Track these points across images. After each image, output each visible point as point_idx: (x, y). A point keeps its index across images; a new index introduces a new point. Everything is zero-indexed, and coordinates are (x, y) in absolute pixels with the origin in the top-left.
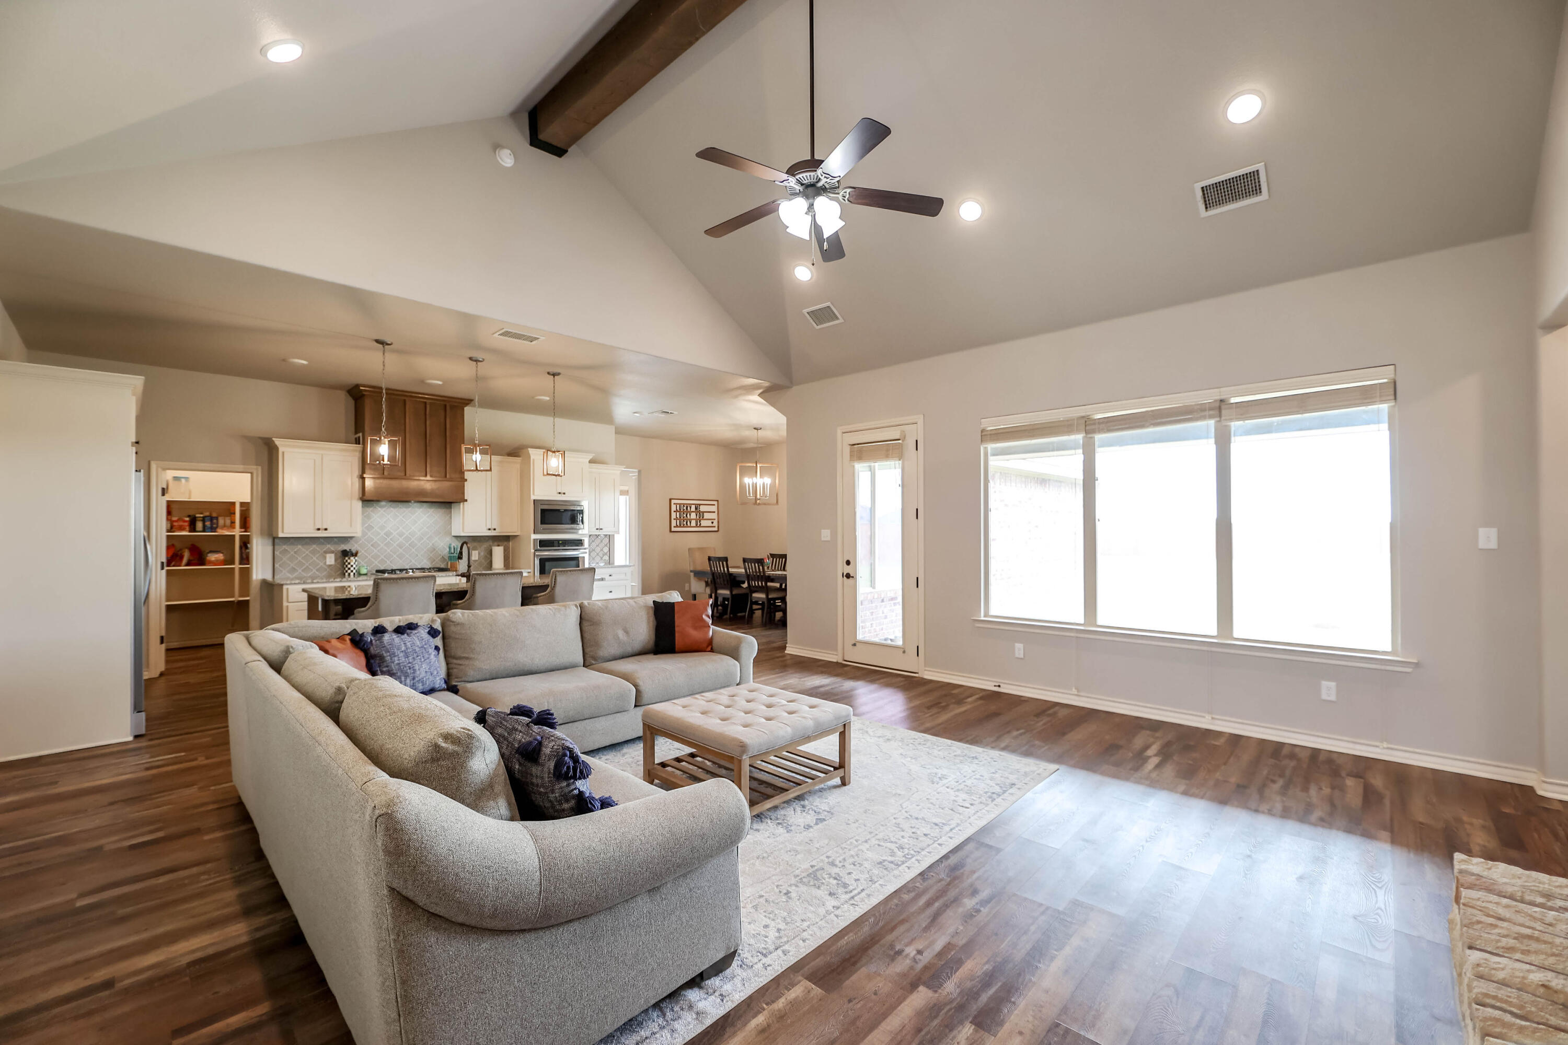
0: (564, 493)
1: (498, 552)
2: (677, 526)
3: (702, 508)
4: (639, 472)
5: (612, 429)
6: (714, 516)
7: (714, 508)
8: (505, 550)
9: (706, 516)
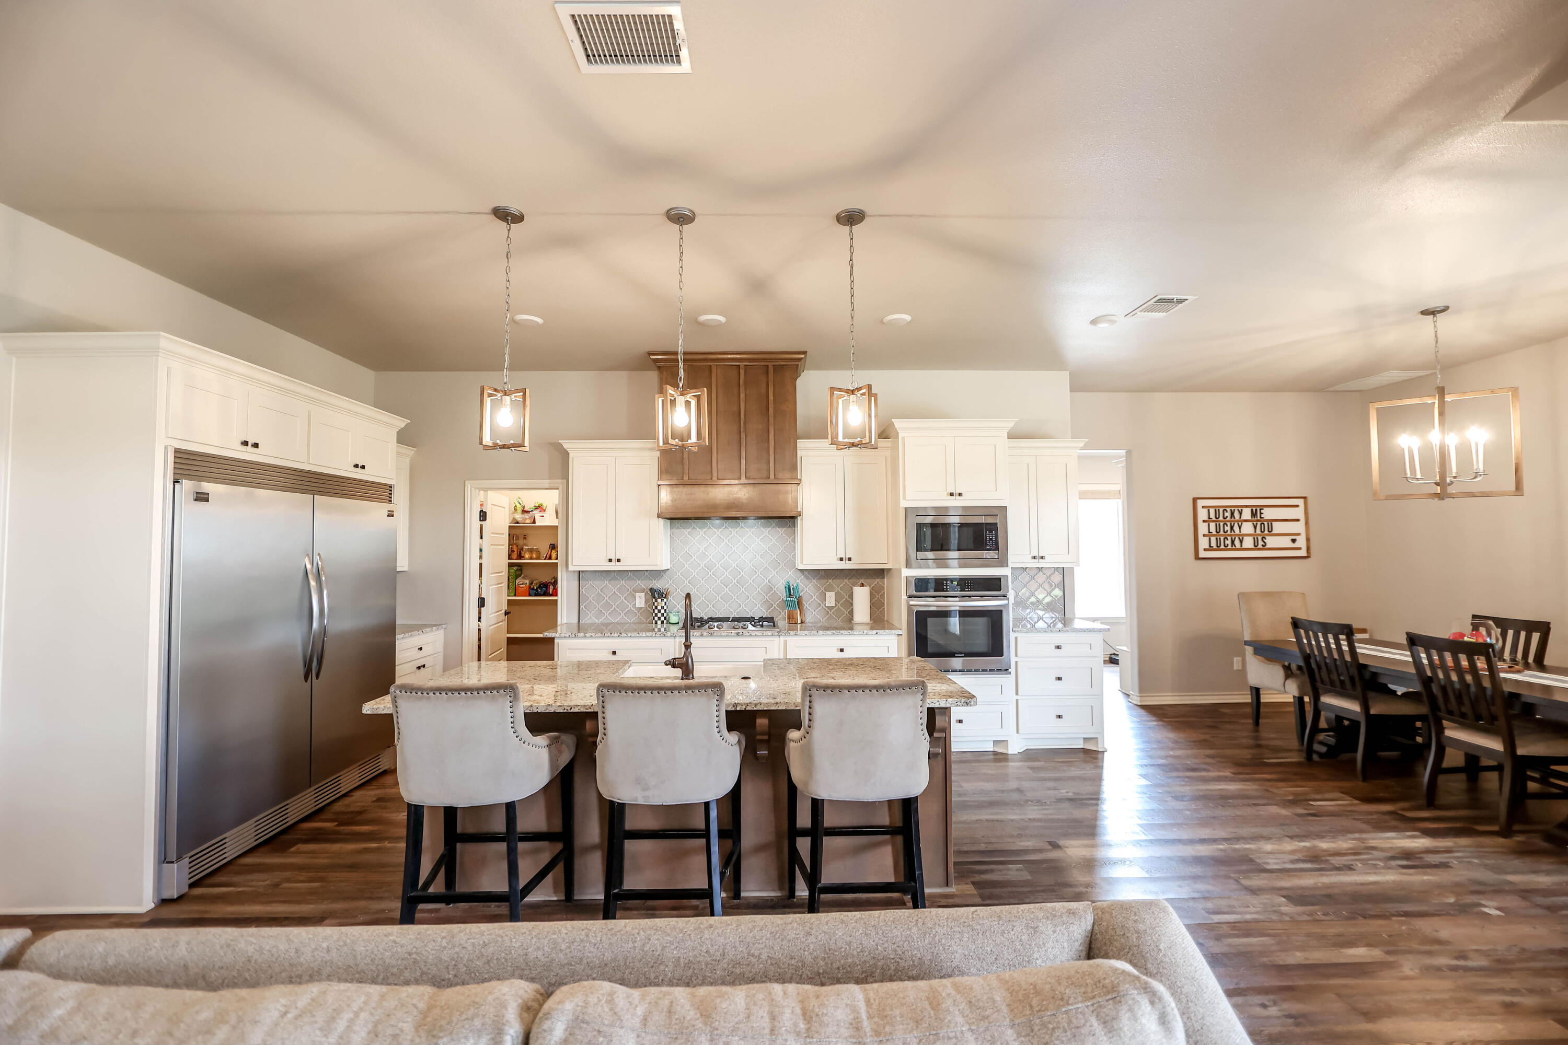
0: (960, 495)
1: (861, 596)
2: (1210, 549)
3: (1268, 514)
4: (1129, 453)
5: (1062, 379)
6: (1299, 527)
7: (1299, 513)
8: (872, 595)
9: (1278, 528)
